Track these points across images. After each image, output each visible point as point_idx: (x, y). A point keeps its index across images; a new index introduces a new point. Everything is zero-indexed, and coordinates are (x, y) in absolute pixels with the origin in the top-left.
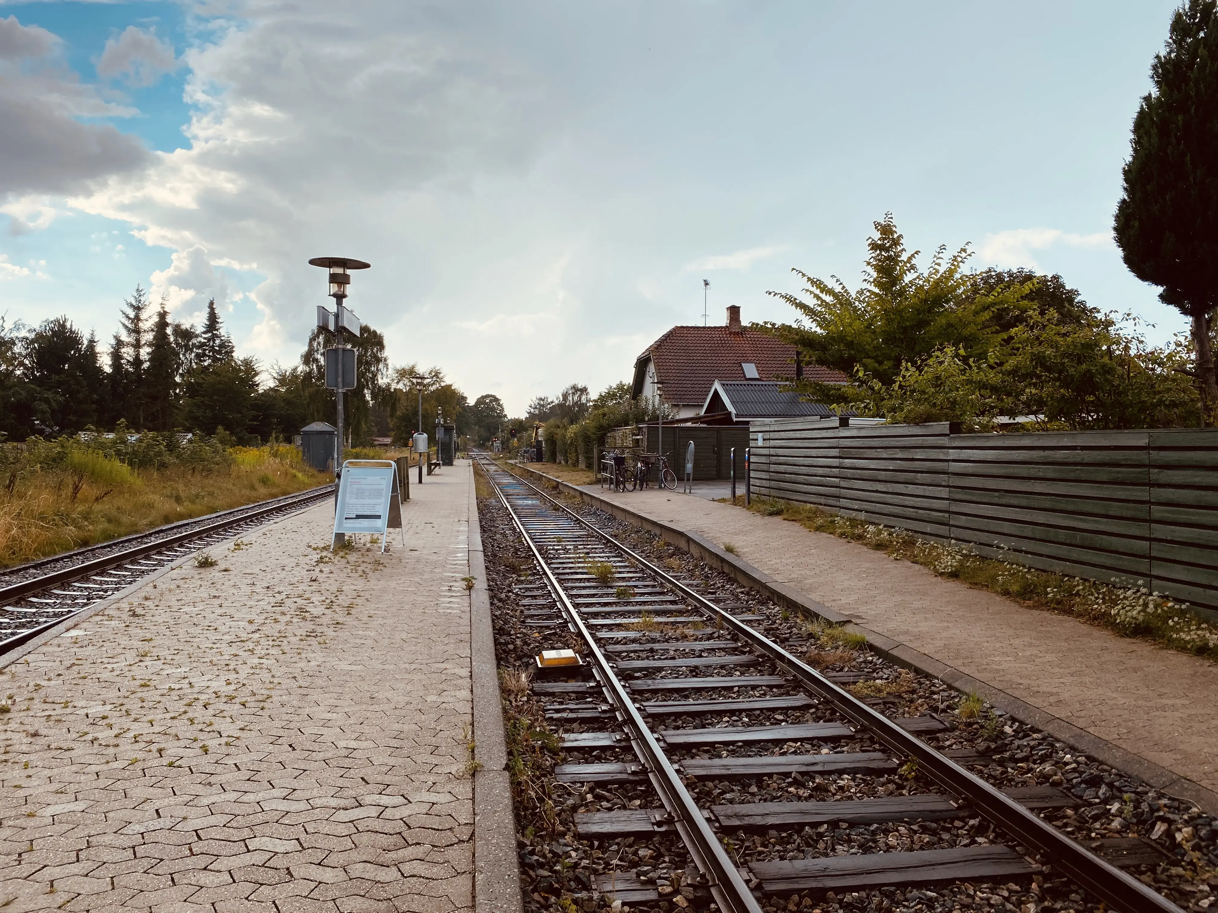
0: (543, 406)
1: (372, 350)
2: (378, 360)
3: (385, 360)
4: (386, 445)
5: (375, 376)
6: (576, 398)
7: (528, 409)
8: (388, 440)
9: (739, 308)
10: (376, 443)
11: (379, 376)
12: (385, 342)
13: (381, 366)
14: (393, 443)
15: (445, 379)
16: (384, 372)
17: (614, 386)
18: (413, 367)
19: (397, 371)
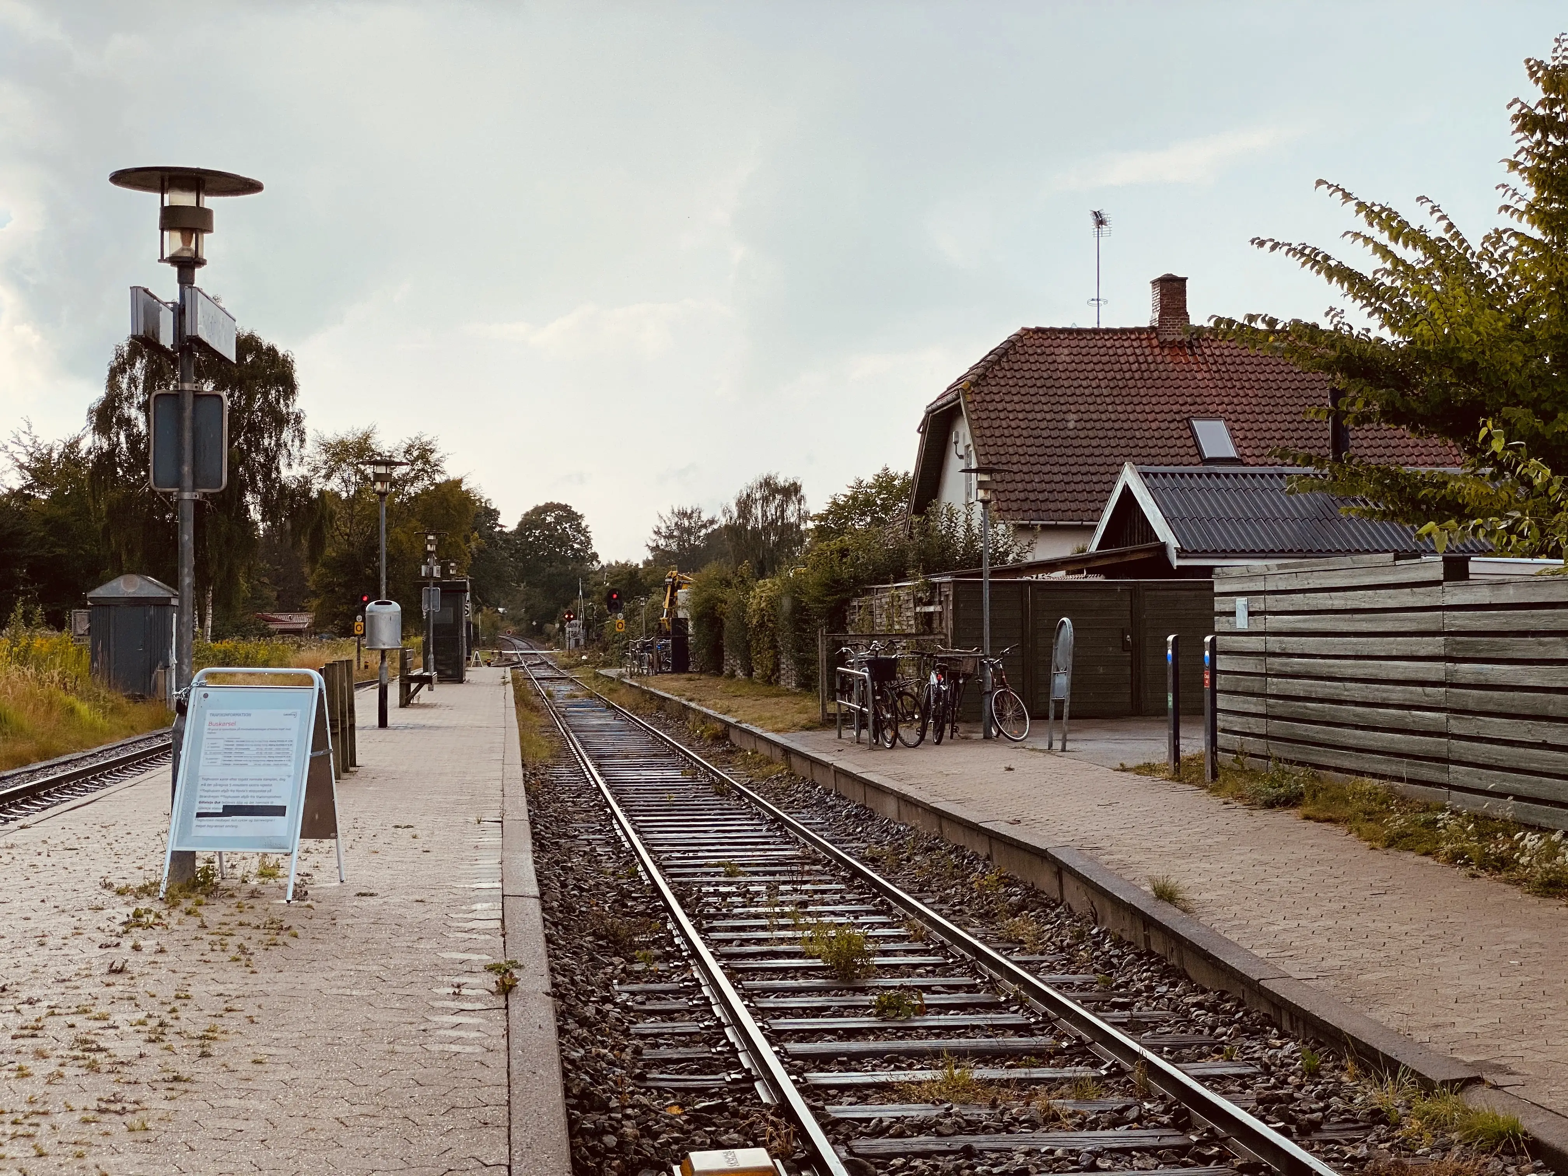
0: (689, 531)
1: (266, 395)
2: (281, 421)
3: (298, 419)
4: (298, 632)
5: (272, 459)
6: (771, 510)
7: (651, 539)
8: (303, 620)
9: (1184, 280)
10: (273, 627)
11: (283, 462)
12: (299, 376)
13: (287, 435)
14: (315, 630)
15: (445, 466)
16: (295, 451)
17: (869, 479)
18: (367, 437)
19: (327, 447)
